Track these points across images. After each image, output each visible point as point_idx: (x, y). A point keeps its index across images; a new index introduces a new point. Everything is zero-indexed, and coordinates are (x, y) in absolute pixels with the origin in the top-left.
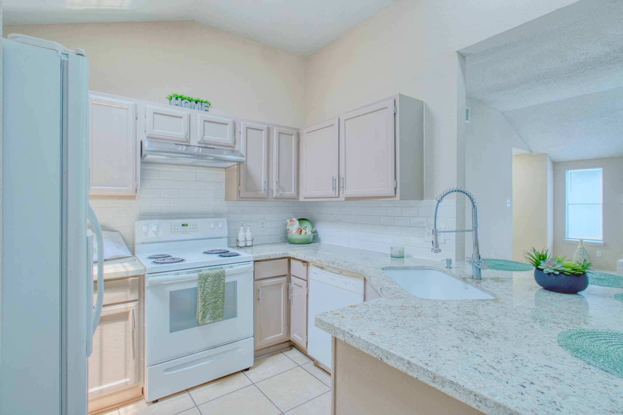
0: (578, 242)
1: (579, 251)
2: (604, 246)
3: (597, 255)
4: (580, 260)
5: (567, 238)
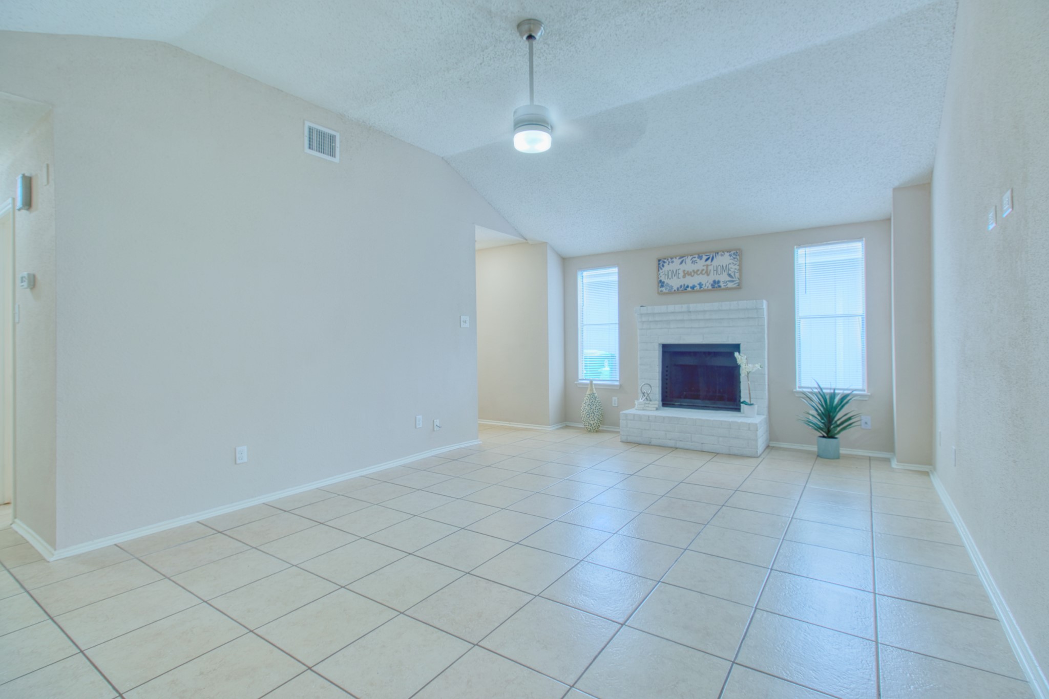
0: (587, 384)
1: (588, 400)
2: (620, 389)
3: (613, 405)
5: (580, 380)
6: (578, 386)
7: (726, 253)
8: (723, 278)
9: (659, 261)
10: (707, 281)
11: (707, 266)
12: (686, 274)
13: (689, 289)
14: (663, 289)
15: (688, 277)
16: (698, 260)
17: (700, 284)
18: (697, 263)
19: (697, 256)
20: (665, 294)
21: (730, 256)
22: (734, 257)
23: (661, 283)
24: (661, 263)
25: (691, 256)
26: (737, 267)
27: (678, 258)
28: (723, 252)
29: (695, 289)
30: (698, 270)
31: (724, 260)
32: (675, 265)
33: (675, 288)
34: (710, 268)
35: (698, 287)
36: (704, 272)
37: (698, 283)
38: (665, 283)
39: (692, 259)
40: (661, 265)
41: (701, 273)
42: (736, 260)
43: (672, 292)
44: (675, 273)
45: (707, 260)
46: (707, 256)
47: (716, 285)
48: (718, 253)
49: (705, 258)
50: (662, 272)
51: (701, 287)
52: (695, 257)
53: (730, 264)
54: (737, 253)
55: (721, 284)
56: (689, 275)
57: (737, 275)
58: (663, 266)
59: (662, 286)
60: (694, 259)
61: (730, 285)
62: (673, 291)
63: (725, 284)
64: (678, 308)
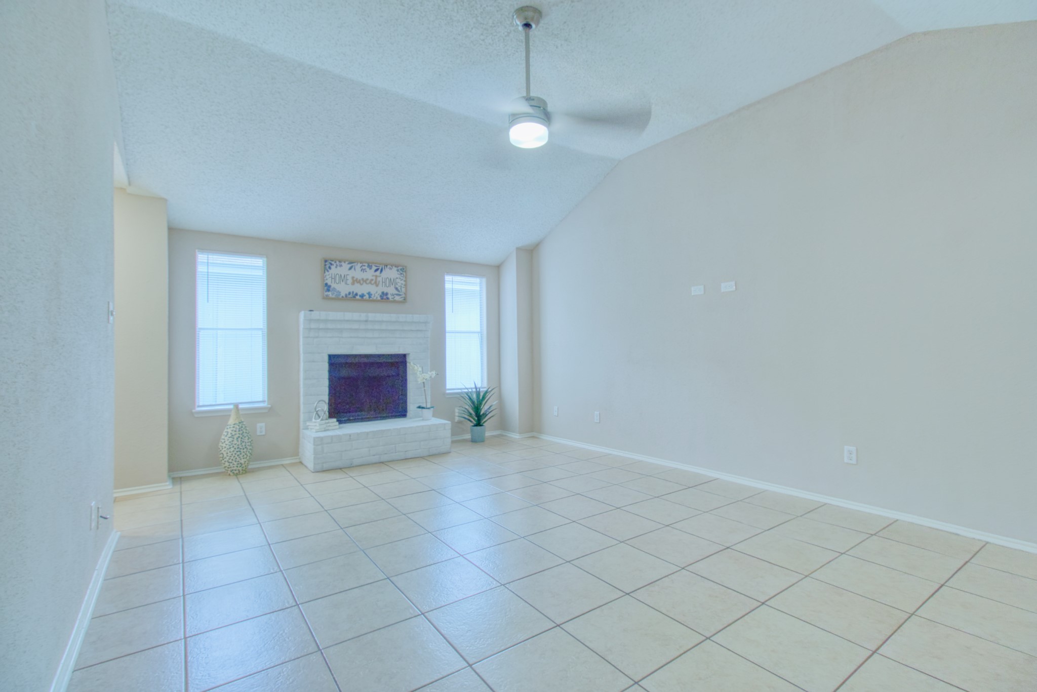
0: (230, 410)
1: (235, 431)
2: (270, 412)
3: (258, 433)
4: (239, 450)
5: (199, 406)
6: (196, 416)
7: (394, 267)
8: (391, 290)
9: (326, 261)
10: (376, 291)
11: (376, 276)
12: (355, 281)
13: (358, 297)
14: (330, 293)
15: (357, 285)
16: (368, 269)
17: (369, 294)
18: (366, 271)
19: (366, 265)
20: (332, 299)
21: (398, 270)
22: (401, 272)
23: (328, 287)
24: (327, 264)
25: (361, 263)
26: (404, 283)
27: (347, 263)
28: (392, 266)
29: (364, 298)
30: (367, 279)
31: (391, 273)
32: (344, 269)
33: (343, 294)
34: (379, 279)
35: (367, 297)
36: (373, 282)
37: (368, 292)
38: (332, 287)
39: (362, 266)
40: (327, 266)
41: (370, 283)
42: (402, 275)
43: (338, 298)
44: (343, 279)
45: (376, 270)
46: (376, 266)
47: (384, 296)
48: (387, 266)
49: (374, 268)
50: (329, 275)
51: (370, 297)
52: (364, 266)
53: (397, 278)
54: (403, 269)
55: (389, 296)
56: (357, 283)
57: (403, 290)
58: (330, 268)
59: (328, 290)
60: (364, 268)
61: (397, 298)
62: (341, 297)
63: (393, 297)
64: (356, 316)
